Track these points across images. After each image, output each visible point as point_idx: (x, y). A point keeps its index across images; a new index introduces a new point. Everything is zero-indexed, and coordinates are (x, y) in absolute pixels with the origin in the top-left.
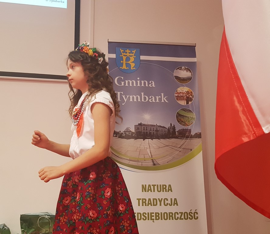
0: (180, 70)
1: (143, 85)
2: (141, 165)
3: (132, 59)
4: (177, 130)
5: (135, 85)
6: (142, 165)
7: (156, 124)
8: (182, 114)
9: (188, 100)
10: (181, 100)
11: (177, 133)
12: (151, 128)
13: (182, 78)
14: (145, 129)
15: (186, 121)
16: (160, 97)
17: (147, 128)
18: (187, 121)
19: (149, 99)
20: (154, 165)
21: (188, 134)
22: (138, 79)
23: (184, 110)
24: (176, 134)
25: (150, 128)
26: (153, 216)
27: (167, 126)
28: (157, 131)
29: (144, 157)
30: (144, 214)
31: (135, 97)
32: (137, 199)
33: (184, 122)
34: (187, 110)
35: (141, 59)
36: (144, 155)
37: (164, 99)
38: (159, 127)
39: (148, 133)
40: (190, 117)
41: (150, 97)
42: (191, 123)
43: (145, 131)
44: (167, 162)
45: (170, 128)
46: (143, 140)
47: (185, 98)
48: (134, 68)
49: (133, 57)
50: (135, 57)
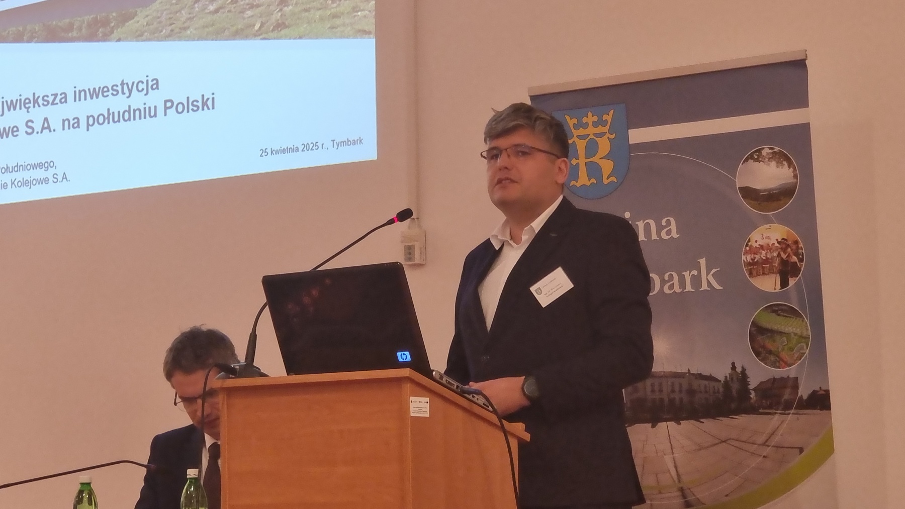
0: (757, 160)
3: (604, 146)
4: (753, 383)
7: (689, 370)
8: (769, 327)
9: (787, 271)
10: (764, 274)
11: (753, 394)
13: (765, 191)
14: (656, 388)
15: (783, 349)
16: (695, 272)
17: (660, 385)
18: (786, 347)
19: (664, 283)
20: (688, 504)
21: (791, 397)
23: (774, 311)
24: (751, 398)
25: (669, 383)
27: (722, 372)
28: (691, 392)
29: (658, 483)
33: (777, 355)
34: (782, 310)
35: (632, 141)
36: (657, 475)
37: (707, 279)
38: (696, 378)
39: (666, 400)
40: (793, 335)
41: (664, 274)
42: (796, 356)
43: (657, 396)
44: (727, 496)
45: (732, 379)
46: (650, 425)
47: (776, 264)
48: (613, 179)
49: (605, 139)
50: (613, 136)
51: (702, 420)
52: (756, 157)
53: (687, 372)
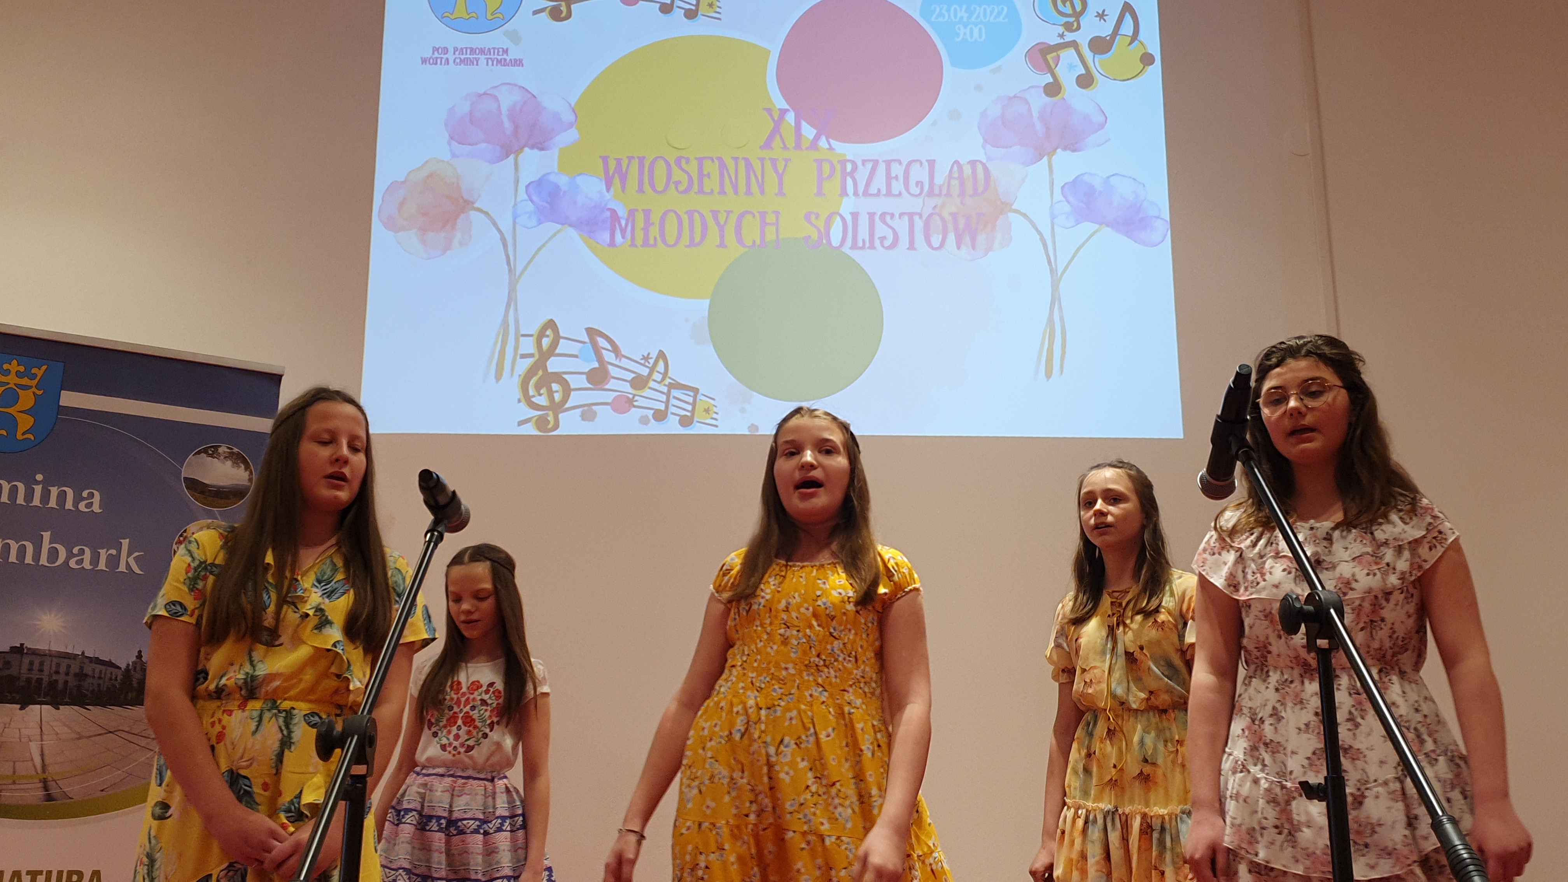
0: (211, 455)
1: (53, 503)
3: (27, 399)
5: (20, 500)
7: (83, 653)
12: (58, 665)
13: (214, 486)
14: (36, 666)
16: (113, 552)
17: (42, 664)
19: (70, 555)
20: (49, 798)
22: (39, 477)
25: (54, 663)
27: (124, 659)
28: (81, 676)
29: (14, 772)
31: (14, 546)
35: (62, 403)
36: (14, 762)
37: (127, 562)
38: (91, 662)
39: (46, 679)
41: (73, 548)
43: (35, 676)
44: (102, 791)
45: (135, 668)
46: (18, 706)
48: (29, 436)
49: (29, 393)
50: (40, 393)
51: (87, 707)
52: (211, 452)
53: (80, 653)
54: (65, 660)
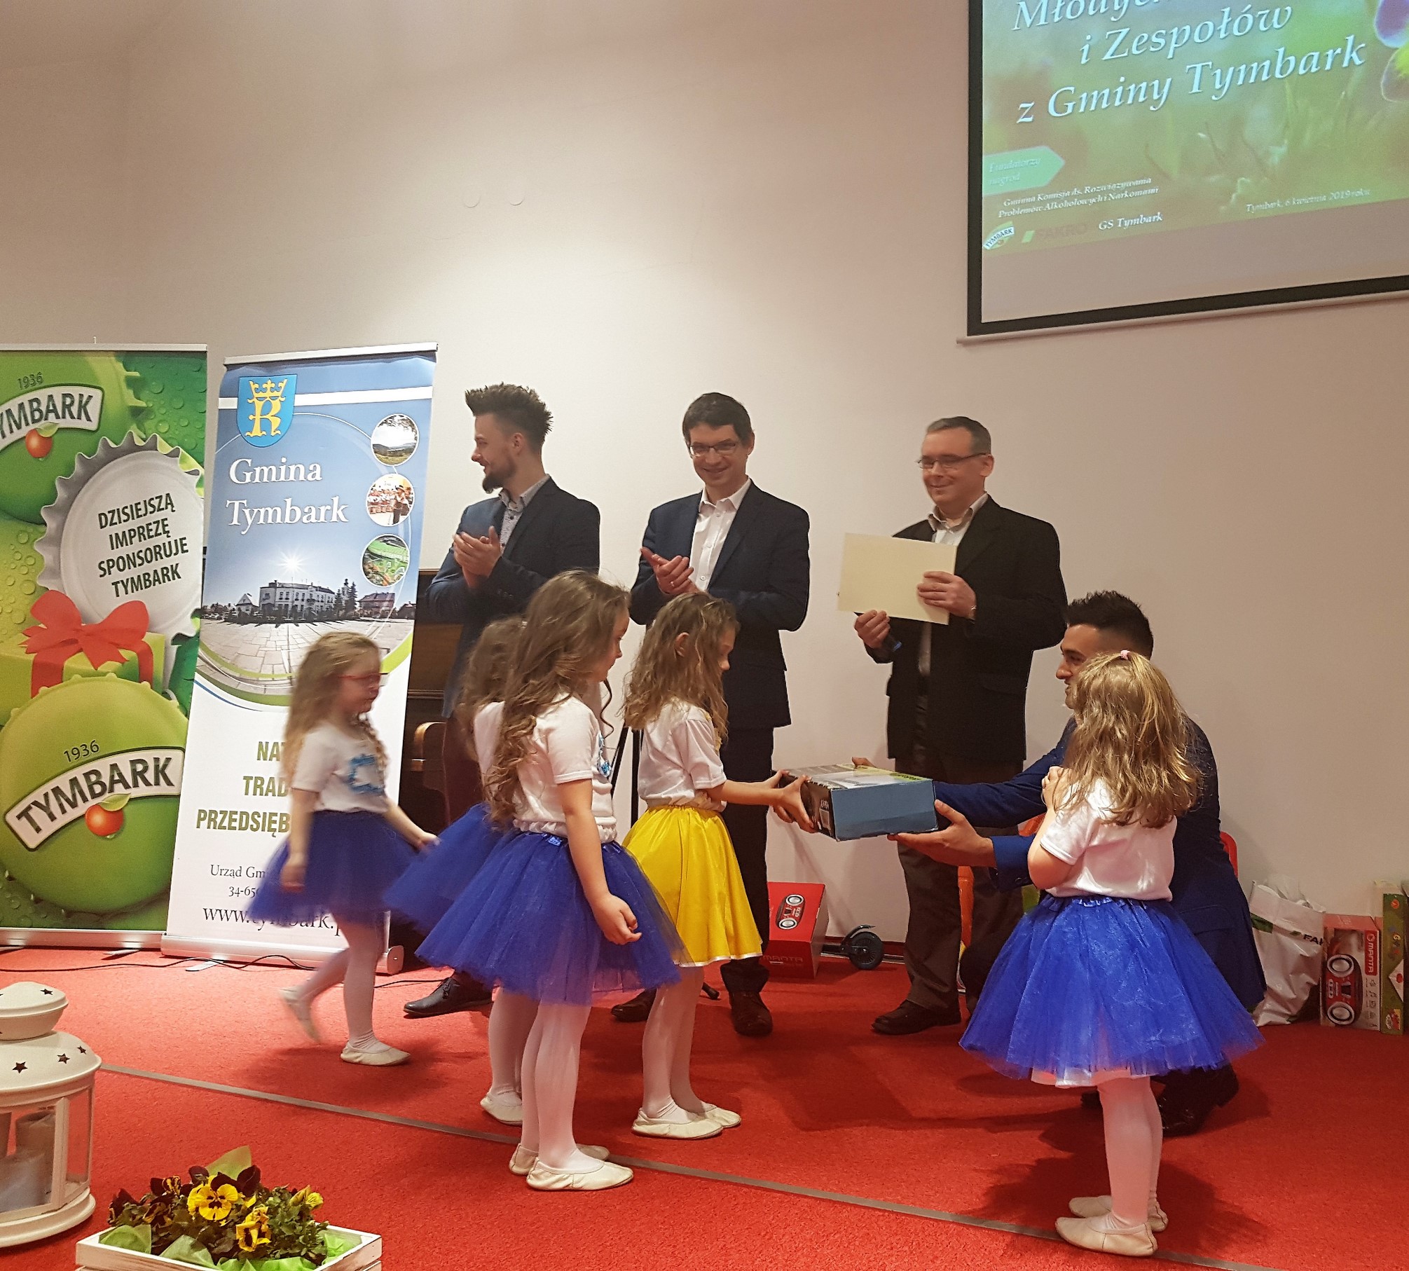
0: (390, 425)
1: (292, 478)
2: (262, 693)
3: (277, 406)
4: (359, 596)
5: (274, 479)
6: (265, 692)
7: (312, 584)
8: (379, 553)
9: (400, 511)
10: (381, 512)
11: (358, 606)
12: (297, 594)
13: (392, 448)
14: (284, 596)
15: (387, 572)
16: (329, 508)
17: (288, 593)
18: (389, 570)
19: (304, 513)
21: (388, 608)
22: (284, 460)
23: (385, 541)
24: (355, 608)
25: (295, 594)
26: (275, 822)
27: (336, 587)
28: (311, 601)
29: (273, 672)
30: (256, 817)
31: (271, 511)
32: (245, 778)
33: (381, 575)
34: (391, 541)
35: (296, 404)
36: (272, 665)
37: (338, 516)
38: (317, 590)
39: (290, 605)
40: (396, 560)
42: (395, 578)
43: (284, 603)
45: (344, 592)
46: (275, 625)
47: (393, 503)
48: (278, 432)
49: (277, 400)
50: (283, 399)
51: (315, 624)
52: (389, 422)
53: (310, 585)
54: (302, 590)
